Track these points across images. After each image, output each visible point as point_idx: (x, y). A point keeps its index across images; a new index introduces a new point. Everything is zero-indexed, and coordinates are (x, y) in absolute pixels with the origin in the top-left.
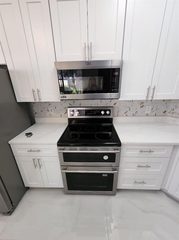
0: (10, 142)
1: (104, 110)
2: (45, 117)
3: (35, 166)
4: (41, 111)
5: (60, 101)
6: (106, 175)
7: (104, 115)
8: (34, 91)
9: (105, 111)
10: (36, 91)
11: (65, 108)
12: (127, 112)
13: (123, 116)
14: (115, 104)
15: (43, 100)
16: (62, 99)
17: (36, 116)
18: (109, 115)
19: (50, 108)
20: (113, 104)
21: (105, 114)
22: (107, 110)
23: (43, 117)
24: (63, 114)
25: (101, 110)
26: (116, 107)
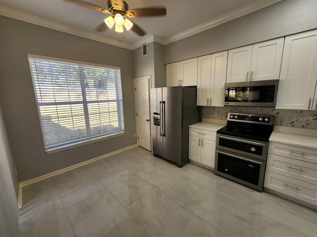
0: (189, 126)
1: (262, 117)
2: (210, 118)
3: (200, 144)
4: (208, 113)
5: (223, 106)
6: (252, 166)
7: (262, 121)
8: (208, 100)
9: (264, 118)
10: (209, 99)
11: (226, 113)
12: (293, 122)
13: (287, 126)
14: (277, 113)
15: (213, 105)
16: (226, 105)
17: (203, 116)
18: (268, 122)
19: (214, 112)
20: (276, 113)
21: (264, 121)
22: (266, 118)
23: (207, 118)
24: (224, 117)
25: (260, 117)
26: (278, 117)
